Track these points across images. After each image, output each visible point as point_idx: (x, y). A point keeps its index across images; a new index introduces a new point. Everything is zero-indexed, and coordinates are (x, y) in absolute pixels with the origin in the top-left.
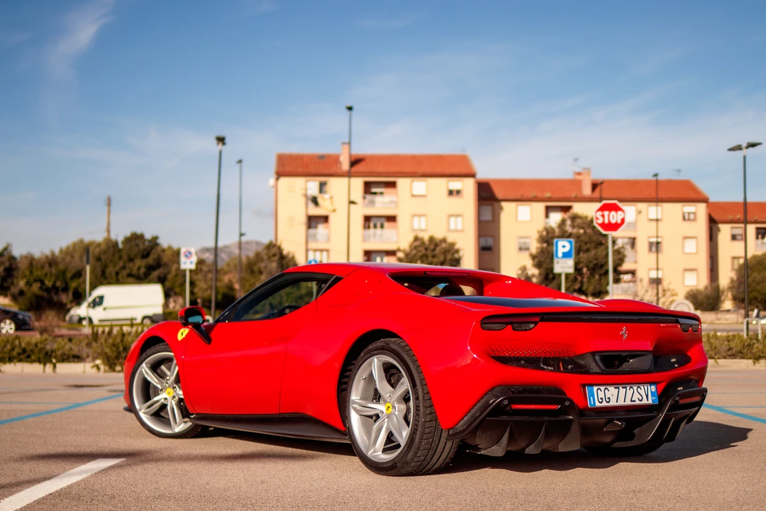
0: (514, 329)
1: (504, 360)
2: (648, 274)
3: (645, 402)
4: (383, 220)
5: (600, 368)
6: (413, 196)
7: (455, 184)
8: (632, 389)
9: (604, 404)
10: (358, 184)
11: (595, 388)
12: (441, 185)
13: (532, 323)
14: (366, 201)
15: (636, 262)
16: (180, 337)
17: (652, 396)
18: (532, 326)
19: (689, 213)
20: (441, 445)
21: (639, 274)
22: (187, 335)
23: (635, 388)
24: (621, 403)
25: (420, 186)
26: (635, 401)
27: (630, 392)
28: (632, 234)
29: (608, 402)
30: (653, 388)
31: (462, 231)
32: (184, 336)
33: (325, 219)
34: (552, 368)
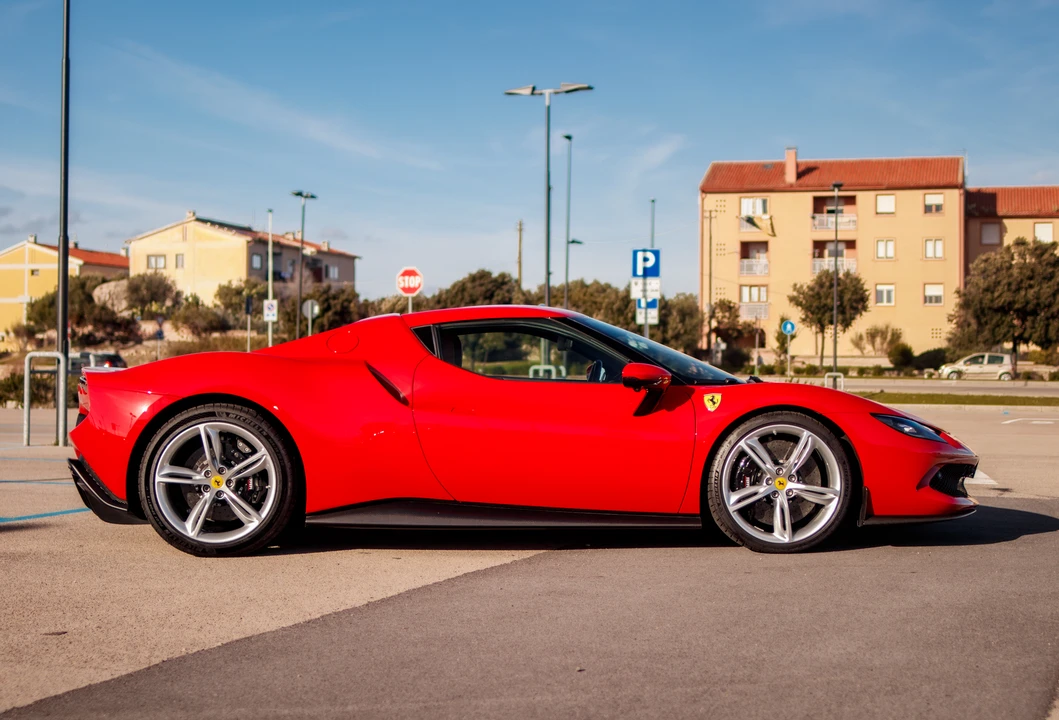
6: (877, 213)
7: (934, 198)
10: (806, 199)
12: (916, 197)
14: (817, 222)
25: (887, 202)
31: (943, 259)
33: (764, 245)
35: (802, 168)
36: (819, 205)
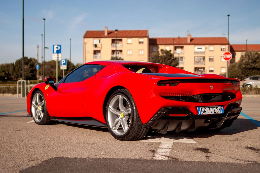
0: (170, 85)
1: (166, 97)
2: (209, 69)
3: (219, 113)
4: (119, 52)
5: (203, 100)
6: (127, 44)
7: (141, 40)
8: (214, 108)
9: (204, 114)
10: (109, 40)
11: (201, 108)
12: (136, 40)
13: (177, 83)
14: (113, 45)
15: (205, 65)
16: (46, 89)
17: (222, 110)
18: (177, 84)
19: (223, 49)
20: (142, 129)
21: (206, 69)
22: (48, 88)
23: (216, 108)
24: (210, 113)
25: (130, 40)
26: (215, 112)
27: (214, 109)
28: (203, 55)
29: (205, 113)
30: (222, 108)
31: (143, 55)
32: (47, 88)
33: (99, 51)
34: (184, 100)
35: (109, 32)
36: (113, 41)
